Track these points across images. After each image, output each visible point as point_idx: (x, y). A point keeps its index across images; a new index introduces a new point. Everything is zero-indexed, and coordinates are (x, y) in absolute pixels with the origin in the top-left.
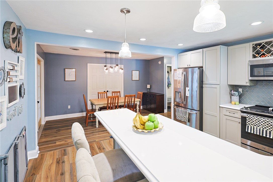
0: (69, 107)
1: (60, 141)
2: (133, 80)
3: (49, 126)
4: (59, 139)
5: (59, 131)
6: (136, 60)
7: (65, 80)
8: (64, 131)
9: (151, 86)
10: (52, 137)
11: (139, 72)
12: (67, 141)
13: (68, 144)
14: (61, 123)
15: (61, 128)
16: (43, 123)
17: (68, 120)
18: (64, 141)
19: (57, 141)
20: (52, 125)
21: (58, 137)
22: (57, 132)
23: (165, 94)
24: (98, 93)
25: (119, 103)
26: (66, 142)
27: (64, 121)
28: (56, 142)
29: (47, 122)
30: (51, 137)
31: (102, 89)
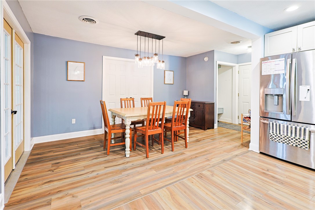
0: (74, 121)
1: (59, 195)
2: (165, 83)
3: (38, 154)
4: (58, 188)
5: (58, 168)
6: (170, 56)
7: (67, 80)
8: (67, 166)
9: (188, 92)
10: (43, 184)
11: (174, 73)
12: (77, 197)
13: (80, 206)
14: (60, 147)
15: (61, 158)
16: (28, 149)
17: (72, 142)
18: (71, 194)
19: (53, 197)
20: (43, 153)
21: (55, 183)
22: (53, 168)
23: (215, 102)
24: (121, 100)
25: (165, 115)
26: (76, 201)
27: (66, 144)
28: (51, 200)
29: (37, 147)
30: (40, 183)
31: (124, 95)
